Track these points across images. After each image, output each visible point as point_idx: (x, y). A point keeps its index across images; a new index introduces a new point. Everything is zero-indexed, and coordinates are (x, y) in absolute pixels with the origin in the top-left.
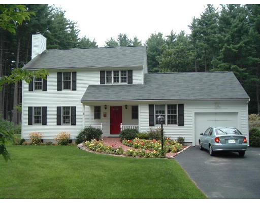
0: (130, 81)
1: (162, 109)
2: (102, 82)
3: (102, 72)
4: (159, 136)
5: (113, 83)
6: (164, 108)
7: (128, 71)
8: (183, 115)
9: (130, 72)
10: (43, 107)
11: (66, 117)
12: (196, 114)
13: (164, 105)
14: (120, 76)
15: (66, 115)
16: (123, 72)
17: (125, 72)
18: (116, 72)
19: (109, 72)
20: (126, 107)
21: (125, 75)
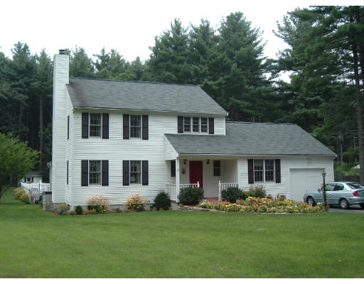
0: (212, 131)
1: (260, 165)
2: (180, 131)
3: (180, 118)
4: (260, 194)
5: (192, 133)
6: (263, 164)
7: (209, 119)
8: (280, 171)
9: (212, 120)
10: (103, 161)
11: (135, 175)
12: (291, 170)
13: (262, 161)
14: (200, 124)
15: (135, 172)
16: (204, 120)
17: (206, 119)
18: (196, 119)
19: (188, 119)
20: (208, 162)
21: (206, 123)
